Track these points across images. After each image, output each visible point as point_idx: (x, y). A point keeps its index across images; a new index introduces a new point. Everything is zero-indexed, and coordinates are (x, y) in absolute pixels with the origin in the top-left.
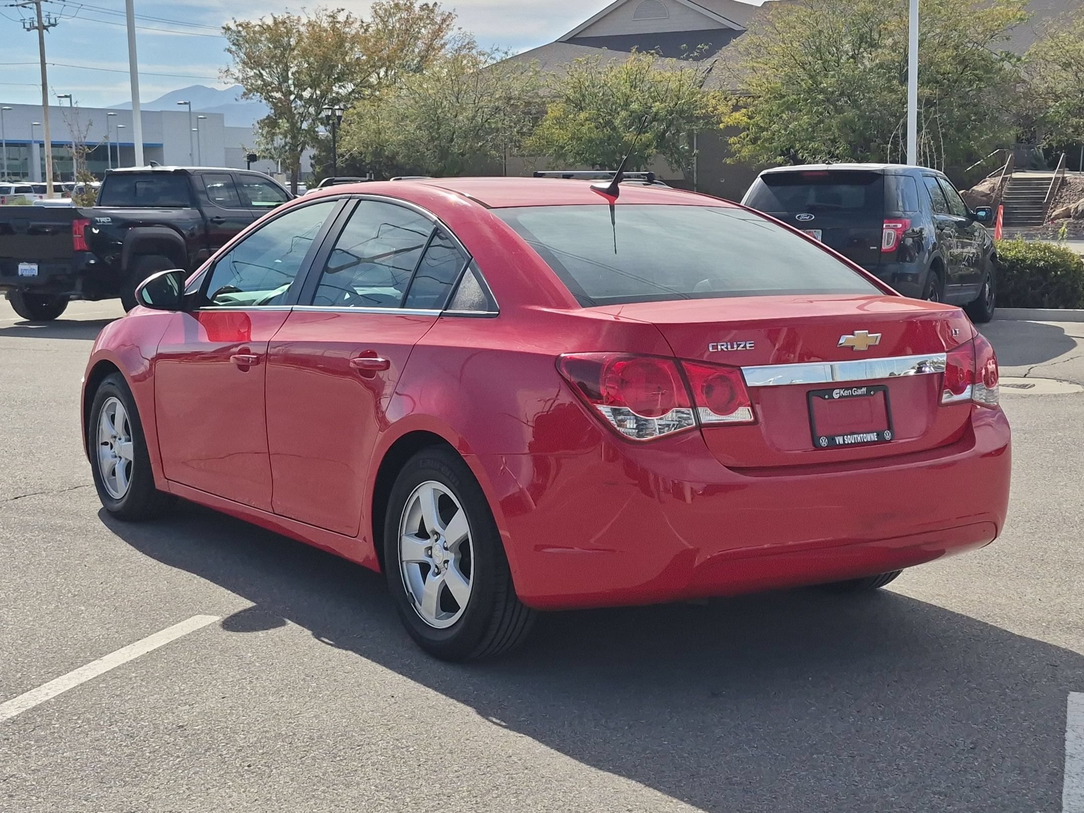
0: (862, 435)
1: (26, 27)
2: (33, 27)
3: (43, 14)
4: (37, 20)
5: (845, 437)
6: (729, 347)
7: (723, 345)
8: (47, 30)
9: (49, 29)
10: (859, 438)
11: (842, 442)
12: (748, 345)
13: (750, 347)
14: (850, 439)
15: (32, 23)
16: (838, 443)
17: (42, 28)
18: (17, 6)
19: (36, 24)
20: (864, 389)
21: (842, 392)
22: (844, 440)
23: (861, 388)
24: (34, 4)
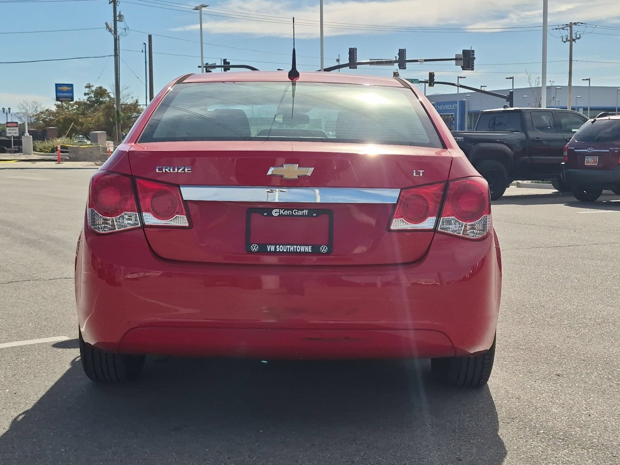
0: (295, 247)
1: (564, 40)
2: (567, 40)
3: (573, 32)
4: (569, 36)
5: (278, 246)
6: (171, 170)
7: (167, 168)
8: (575, 41)
9: (576, 41)
10: (292, 248)
11: (273, 250)
12: (186, 170)
13: (188, 170)
14: (282, 248)
15: (567, 38)
16: (269, 250)
17: (572, 40)
18: (559, 29)
19: (569, 38)
20: (306, 212)
21: (281, 212)
22: (276, 249)
23: (302, 209)
24: (569, 27)
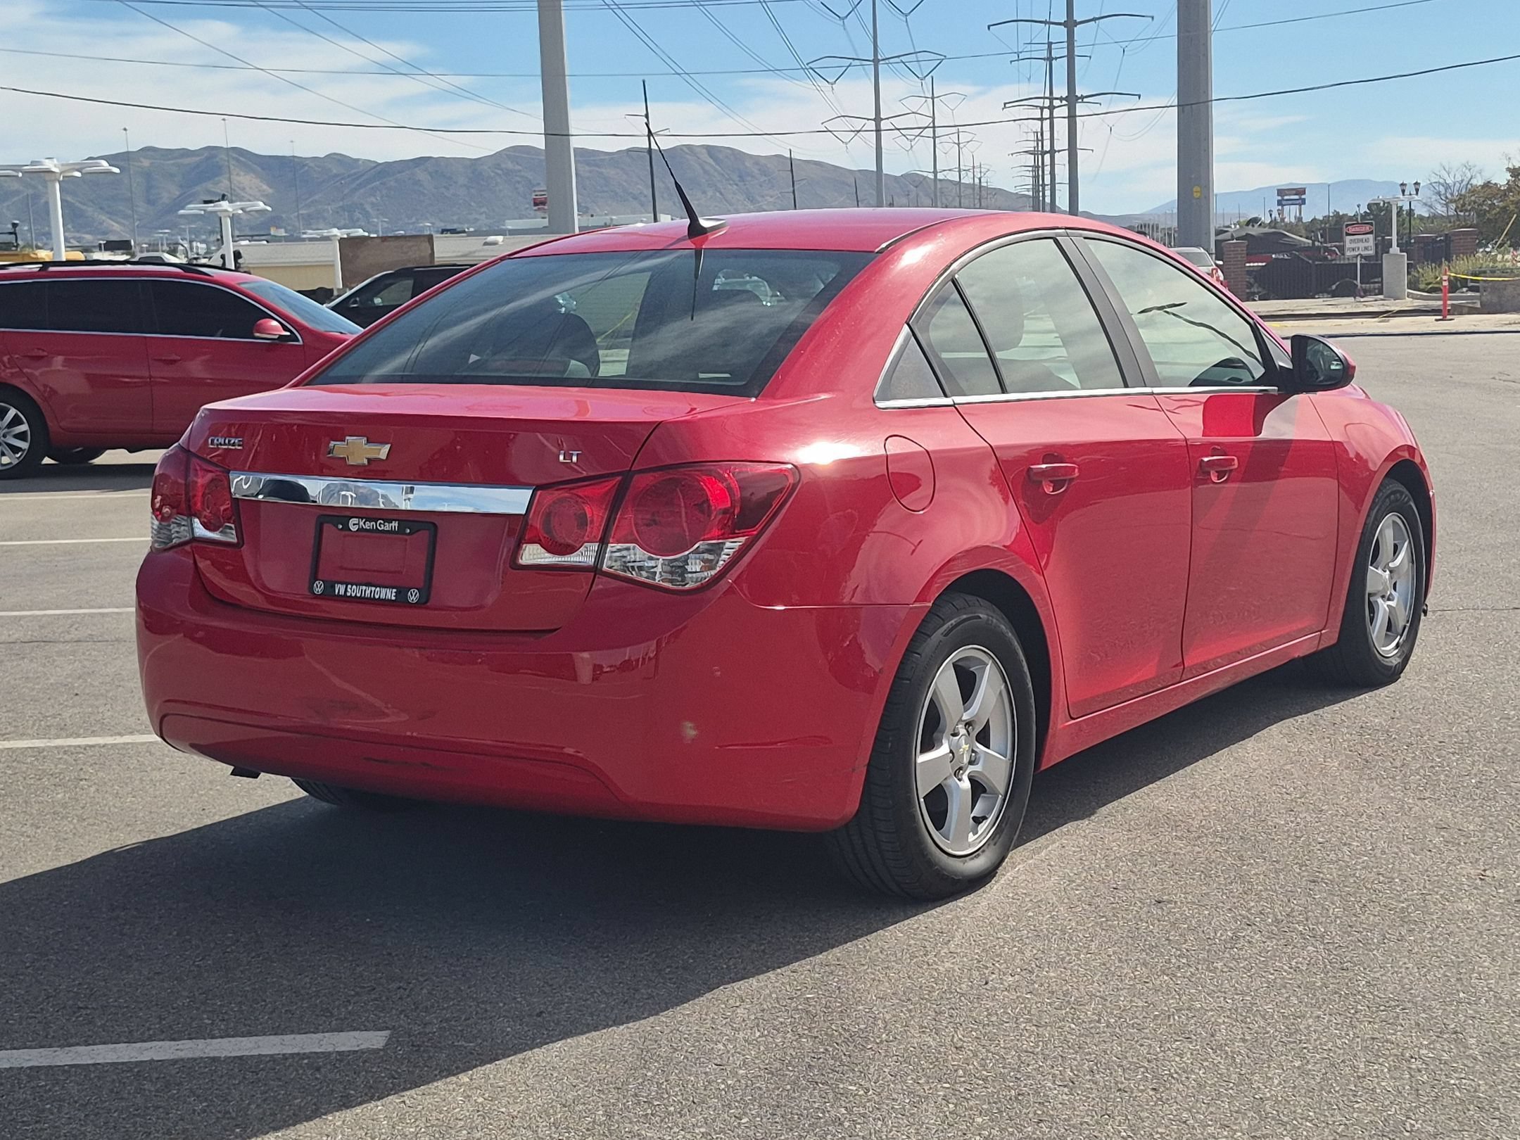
0: (373, 589)
5: (349, 586)
10: (368, 592)
11: (342, 592)
14: (354, 591)
16: (337, 593)
20: (395, 524)
21: (362, 523)
22: (346, 591)
23: (390, 521)
